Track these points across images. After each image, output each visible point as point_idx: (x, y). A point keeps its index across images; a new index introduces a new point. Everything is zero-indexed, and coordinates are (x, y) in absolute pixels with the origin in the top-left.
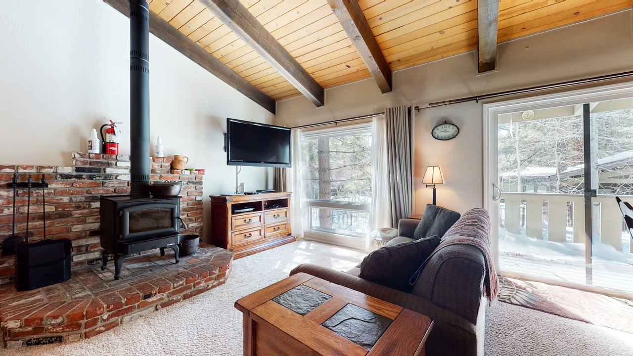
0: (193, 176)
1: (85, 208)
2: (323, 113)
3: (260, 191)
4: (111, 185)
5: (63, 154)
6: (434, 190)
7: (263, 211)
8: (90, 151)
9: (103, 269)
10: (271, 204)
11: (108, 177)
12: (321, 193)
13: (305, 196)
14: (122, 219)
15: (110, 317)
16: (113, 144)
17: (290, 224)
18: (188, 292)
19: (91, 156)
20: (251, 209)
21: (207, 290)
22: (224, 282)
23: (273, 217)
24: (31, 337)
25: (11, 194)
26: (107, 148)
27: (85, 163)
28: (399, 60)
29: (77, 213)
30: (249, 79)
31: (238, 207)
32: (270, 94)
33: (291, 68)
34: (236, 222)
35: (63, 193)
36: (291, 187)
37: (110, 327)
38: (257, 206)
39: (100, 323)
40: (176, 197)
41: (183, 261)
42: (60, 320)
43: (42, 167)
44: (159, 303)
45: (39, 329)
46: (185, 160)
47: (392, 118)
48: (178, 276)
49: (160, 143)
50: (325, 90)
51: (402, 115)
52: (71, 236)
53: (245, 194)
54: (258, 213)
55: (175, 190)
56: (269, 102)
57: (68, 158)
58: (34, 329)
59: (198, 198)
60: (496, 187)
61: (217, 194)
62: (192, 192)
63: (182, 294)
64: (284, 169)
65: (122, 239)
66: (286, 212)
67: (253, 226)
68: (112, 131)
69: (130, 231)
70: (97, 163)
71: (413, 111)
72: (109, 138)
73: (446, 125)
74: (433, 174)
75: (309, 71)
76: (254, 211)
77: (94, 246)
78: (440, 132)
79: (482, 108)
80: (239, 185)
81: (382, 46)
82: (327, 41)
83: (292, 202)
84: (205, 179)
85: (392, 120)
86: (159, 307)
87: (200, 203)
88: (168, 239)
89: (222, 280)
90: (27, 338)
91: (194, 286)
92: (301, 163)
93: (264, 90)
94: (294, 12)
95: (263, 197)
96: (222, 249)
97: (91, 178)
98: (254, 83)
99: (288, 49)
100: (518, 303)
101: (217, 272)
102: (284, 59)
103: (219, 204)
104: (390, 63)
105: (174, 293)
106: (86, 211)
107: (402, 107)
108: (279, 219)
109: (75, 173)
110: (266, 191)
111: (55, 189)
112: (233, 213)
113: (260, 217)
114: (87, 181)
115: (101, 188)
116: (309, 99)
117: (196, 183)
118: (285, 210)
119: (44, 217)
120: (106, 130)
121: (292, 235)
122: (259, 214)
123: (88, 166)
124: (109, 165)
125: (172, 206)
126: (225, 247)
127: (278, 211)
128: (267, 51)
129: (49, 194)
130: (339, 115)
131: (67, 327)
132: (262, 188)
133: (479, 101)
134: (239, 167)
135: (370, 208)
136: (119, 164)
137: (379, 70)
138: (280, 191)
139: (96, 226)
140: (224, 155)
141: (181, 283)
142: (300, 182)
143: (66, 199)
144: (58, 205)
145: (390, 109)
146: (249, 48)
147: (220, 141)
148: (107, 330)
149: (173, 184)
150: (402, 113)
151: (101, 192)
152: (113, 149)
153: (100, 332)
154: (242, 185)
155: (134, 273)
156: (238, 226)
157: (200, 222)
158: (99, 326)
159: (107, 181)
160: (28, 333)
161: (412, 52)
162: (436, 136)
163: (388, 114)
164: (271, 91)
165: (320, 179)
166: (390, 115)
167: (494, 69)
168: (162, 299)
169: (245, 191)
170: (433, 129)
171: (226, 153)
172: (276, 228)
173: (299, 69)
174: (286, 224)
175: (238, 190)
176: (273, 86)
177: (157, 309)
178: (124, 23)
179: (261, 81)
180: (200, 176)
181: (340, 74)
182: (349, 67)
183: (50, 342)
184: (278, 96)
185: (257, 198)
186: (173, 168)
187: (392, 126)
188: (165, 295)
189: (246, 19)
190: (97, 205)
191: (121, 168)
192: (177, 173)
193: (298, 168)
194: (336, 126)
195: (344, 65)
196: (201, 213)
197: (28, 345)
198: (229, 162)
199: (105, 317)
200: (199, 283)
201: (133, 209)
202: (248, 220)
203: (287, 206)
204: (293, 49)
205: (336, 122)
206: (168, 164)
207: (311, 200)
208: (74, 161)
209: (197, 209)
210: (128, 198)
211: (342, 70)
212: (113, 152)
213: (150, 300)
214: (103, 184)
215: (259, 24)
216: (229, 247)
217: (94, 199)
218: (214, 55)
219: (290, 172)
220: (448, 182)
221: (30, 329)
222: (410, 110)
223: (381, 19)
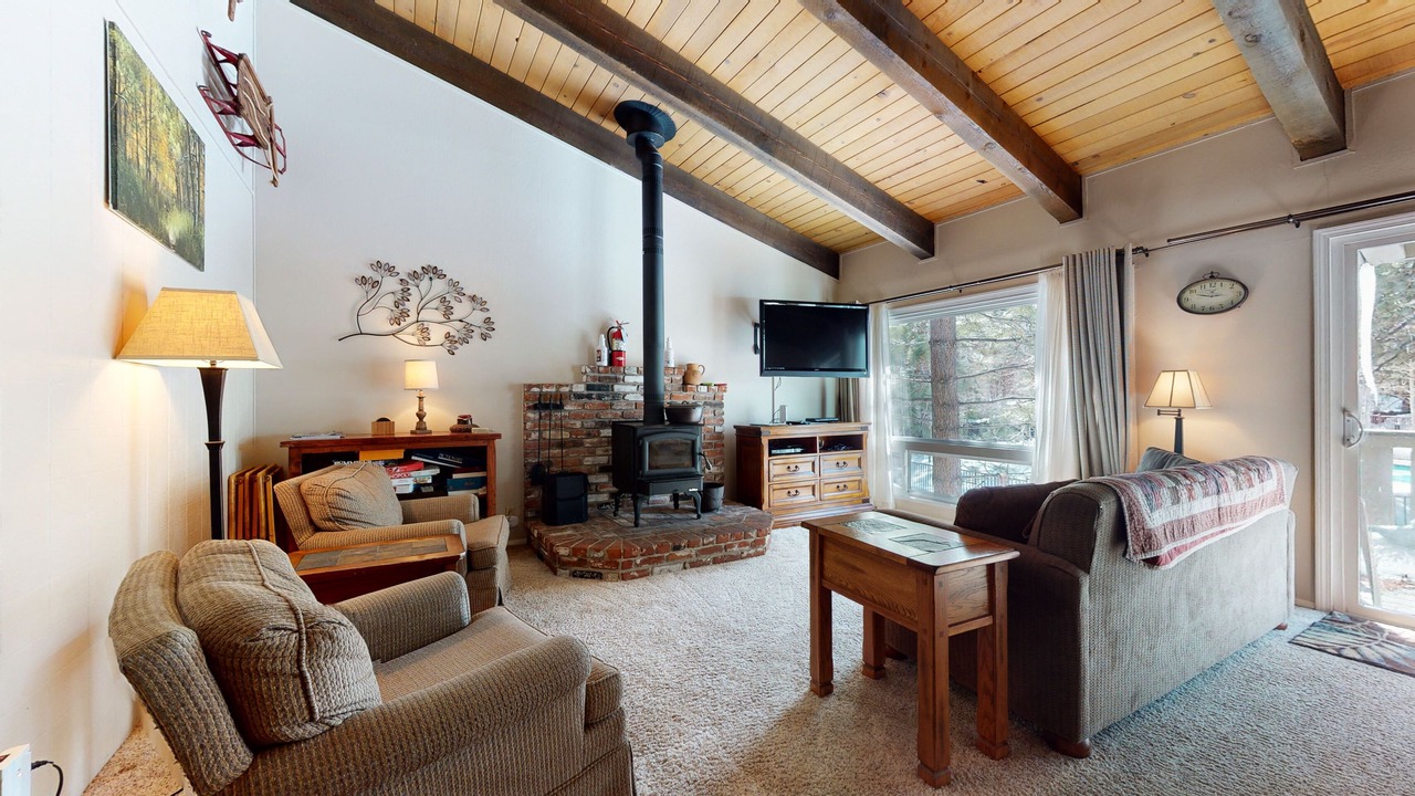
0: (711, 394)
1: (594, 436)
2: (934, 272)
3: (813, 420)
4: (620, 406)
5: (574, 368)
6: (1179, 422)
7: (818, 454)
8: (599, 363)
9: (615, 515)
10: (832, 444)
11: (616, 396)
12: (936, 428)
13: (897, 431)
14: (641, 449)
15: (643, 562)
16: (620, 353)
17: (867, 483)
18: (718, 555)
19: (601, 369)
20: (799, 450)
21: (742, 558)
22: (763, 553)
23: (834, 466)
24: (576, 568)
25: (537, 417)
26: (615, 357)
27: (594, 378)
28: (1096, 156)
29: (588, 442)
30: (791, 225)
31: (779, 444)
32: (829, 243)
33: (868, 204)
34: (774, 467)
35: (576, 416)
36: (869, 415)
37: (644, 574)
38: (807, 445)
39: (634, 568)
40: (696, 424)
41: (706, 517)
42: (601, 554)
43: (561, 386)
44: (688, 560)
45: (582, 562)
46: (701, 369)
47: (1078, 274)
48: (705, 532)
49: (671, 347)
50: (937, 227)
51: (1102, 267)
52: (583, 469)
53: (788, 423)
54: (810, 457)
55: (697, 415)
56: (826, 256)
57: (578, 373)
58: (579, 560)
59: (718, 429)
60: (1350, 416)
61: (745, 423)
62: (709, 419)
63: (713, 556)
64: (856, 381)
65: (642, 476)
66: (860, 459)
67: (799, 477)
68: (619, 336)
69: (650, 468)
70: (606, 378)
71: (1129, 257)
72: (617, 345)
73: (1213, 282)
74: (1171, 387)
75: (902, 199)
76: (802, 453)
77: (604, 485)
78: (1195, 298)
79: (1312, 240)
80: (777, 408)
81: (1051, 139)
82: (932, 150)
83: (871, 441)
84: (727, 398)
85: (1079, 279)
86: (687, 565)
87: (720, 436)
88: (690, 482)
89: (760, 549)
90: (574, 568)
91: (726, 548)
92: (888, 370)
93: (818, 239)
94: (873, 120)
95: (817, 430)
96: (755, 509)
97: (599, 398)
98: (800, 230)
99: (862, 172)
100: (1358, 657)
101: (753, 534)
102: (855, 192)
103: (748, 438)
104: (1076, 163)
105: (704, 552)
106: (596, 440)
107: (1102, 252)
108: (846, 471)
109: (586, 392)
110: (823, 419)
111: (569, 411)
112: (770, 455)
113: (813, 463)
114: (597, 402)
115: (609, 411)
116: (904, 248)
117: (715, 405)
118: (858, 456)
119: (561, 444)
120: (614, 335)
121: (871, 502)
122: (812, 459)
123: (597, 383)
124: (616, 380)
125: (693, 437)
126: (760, 508)
127: (844, 456)
128: (825, 187)
129: (565, 417)
130: (967, 272)
131: (607, 563)
132: (816, 415)
133: (1302, 223)
134: (777, 378)
135: (1034, 458)
136: (627, 379)
137: (1044, 186)
138: (849, 421)
139: (604, 460)
140: (755, 360)
141: (711, 539)
142: (886, 405)
143: (578, 424)
144: (572, 431)
145: (1074, 256)
146: (791, 183)
147: (748, 336)
148: (640, 577)
149: (695, 406)
150: (1102, 263)
151: (610, 416)
152: (622, 359)
153: (634, 578)
154: (783, 409)
155: (652, 523)
156: (778, 476)
157: (721, 467)
158: (633, 571)
159: (615, 402)
160: (574, 564)
161: (1123, 138)
162: (1187, 305)
163: (1071, 267)
164: (830, 239)
165: (935, 398)
166: (1075, 269)
167: (1345, 148)
168: (690, 556)
169: (787, 420)
170: (1183, 292)
171: (759, 356)
172: (841, 485)
173: (883, 199)
174: (860, 481)
175: (776, 417)
176: (835, 230)
177: (685, 568)
178: (635, 186)
179: (813, 225)
180: (720, 394)
181: (966, 196)
182: (983, 182)
183: (592, 578)
184: (843, 245)
185: (808, 431)
186: (685, 383)
187: (1079, 291)
188: (693, 551)
189: (793, 147)
190: (607, 432)
191: (629, 384)
192: (692, 390)
193: (883, 378)
194: (961, 293)
195: (973, 180)
196: (721, 452)
197: (574, 576)
198: (762, 373)
199: (638, 562)
200: (731, 546)
201: (652, 438)
202: (793, 467)
203: (861, 448)
204: (870, 170)
205: (960, 289)
206: (679, 377)
207: (910, 439)
208: (585, 377)
209: (716, 446)
210: (642, 424)
211: (972, 189)
212: (620, 363)
213: (679, 554)
214: (611, 405)
215: (814, 146)
216: (765, 507)
217: (603, 425)
218: (739, 198)
219: (868, 385)
220: (1218, 407)
221: (575, 559)
222: (1120, 255)
223: (1040, 99)
